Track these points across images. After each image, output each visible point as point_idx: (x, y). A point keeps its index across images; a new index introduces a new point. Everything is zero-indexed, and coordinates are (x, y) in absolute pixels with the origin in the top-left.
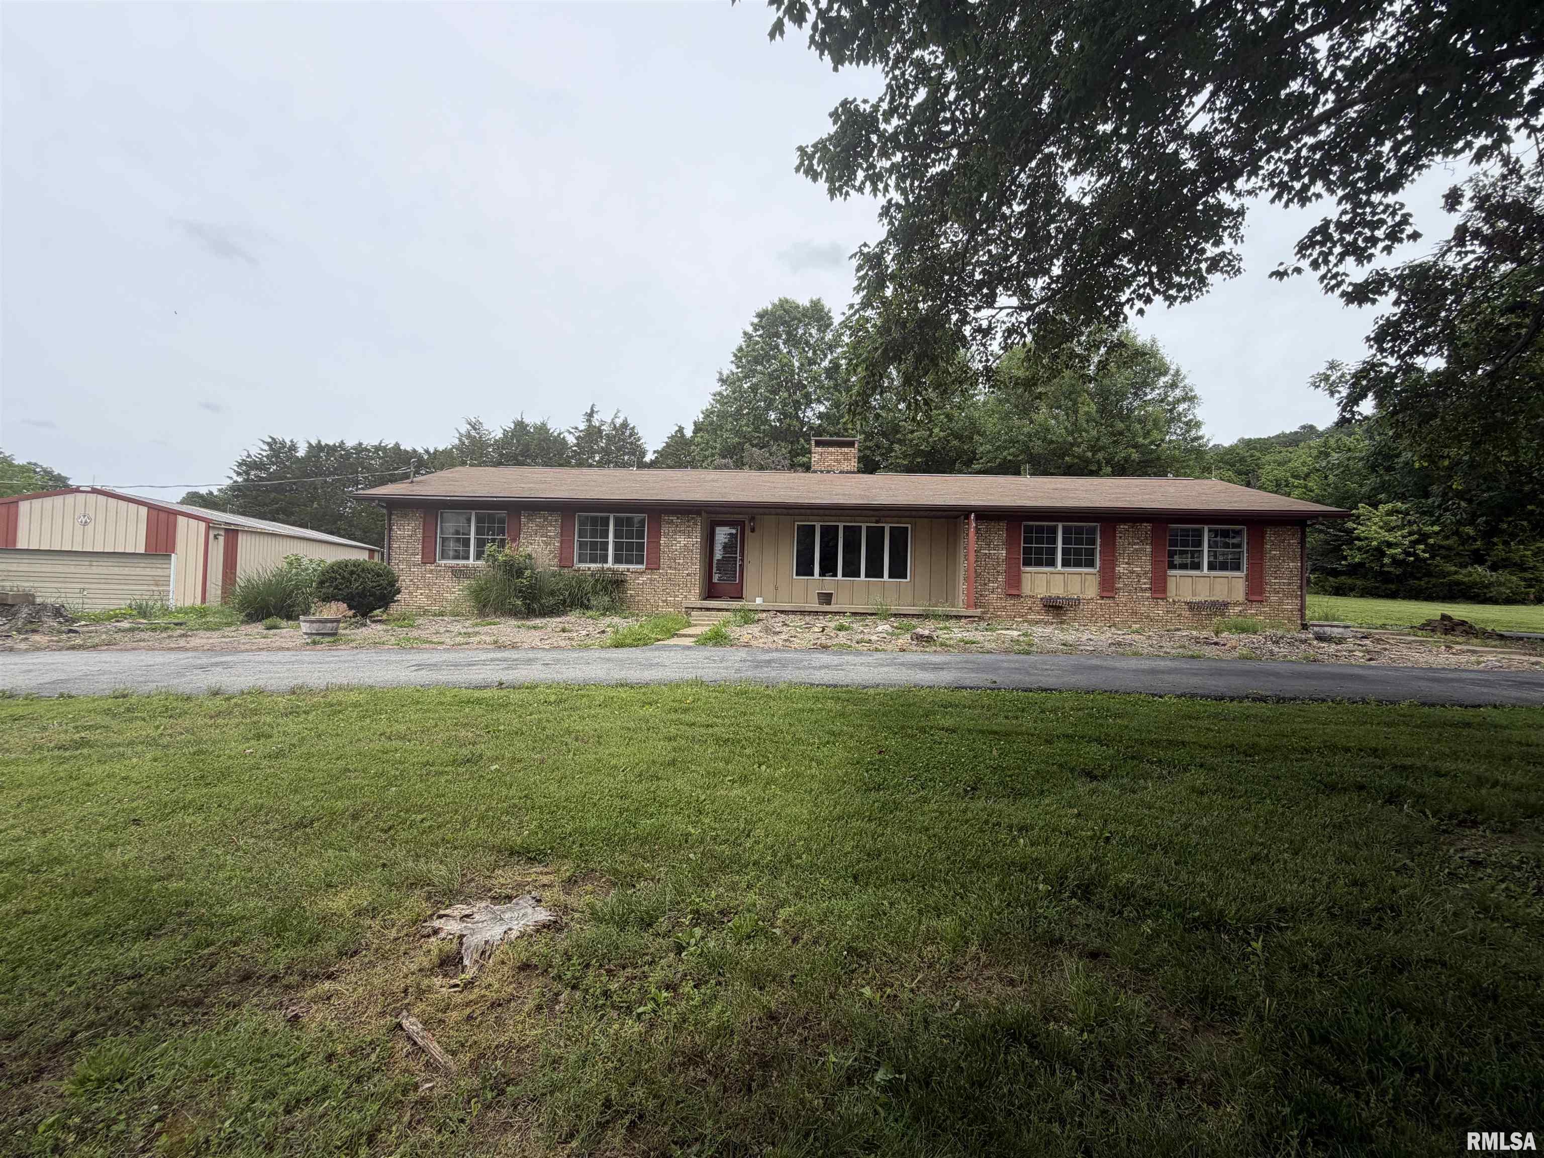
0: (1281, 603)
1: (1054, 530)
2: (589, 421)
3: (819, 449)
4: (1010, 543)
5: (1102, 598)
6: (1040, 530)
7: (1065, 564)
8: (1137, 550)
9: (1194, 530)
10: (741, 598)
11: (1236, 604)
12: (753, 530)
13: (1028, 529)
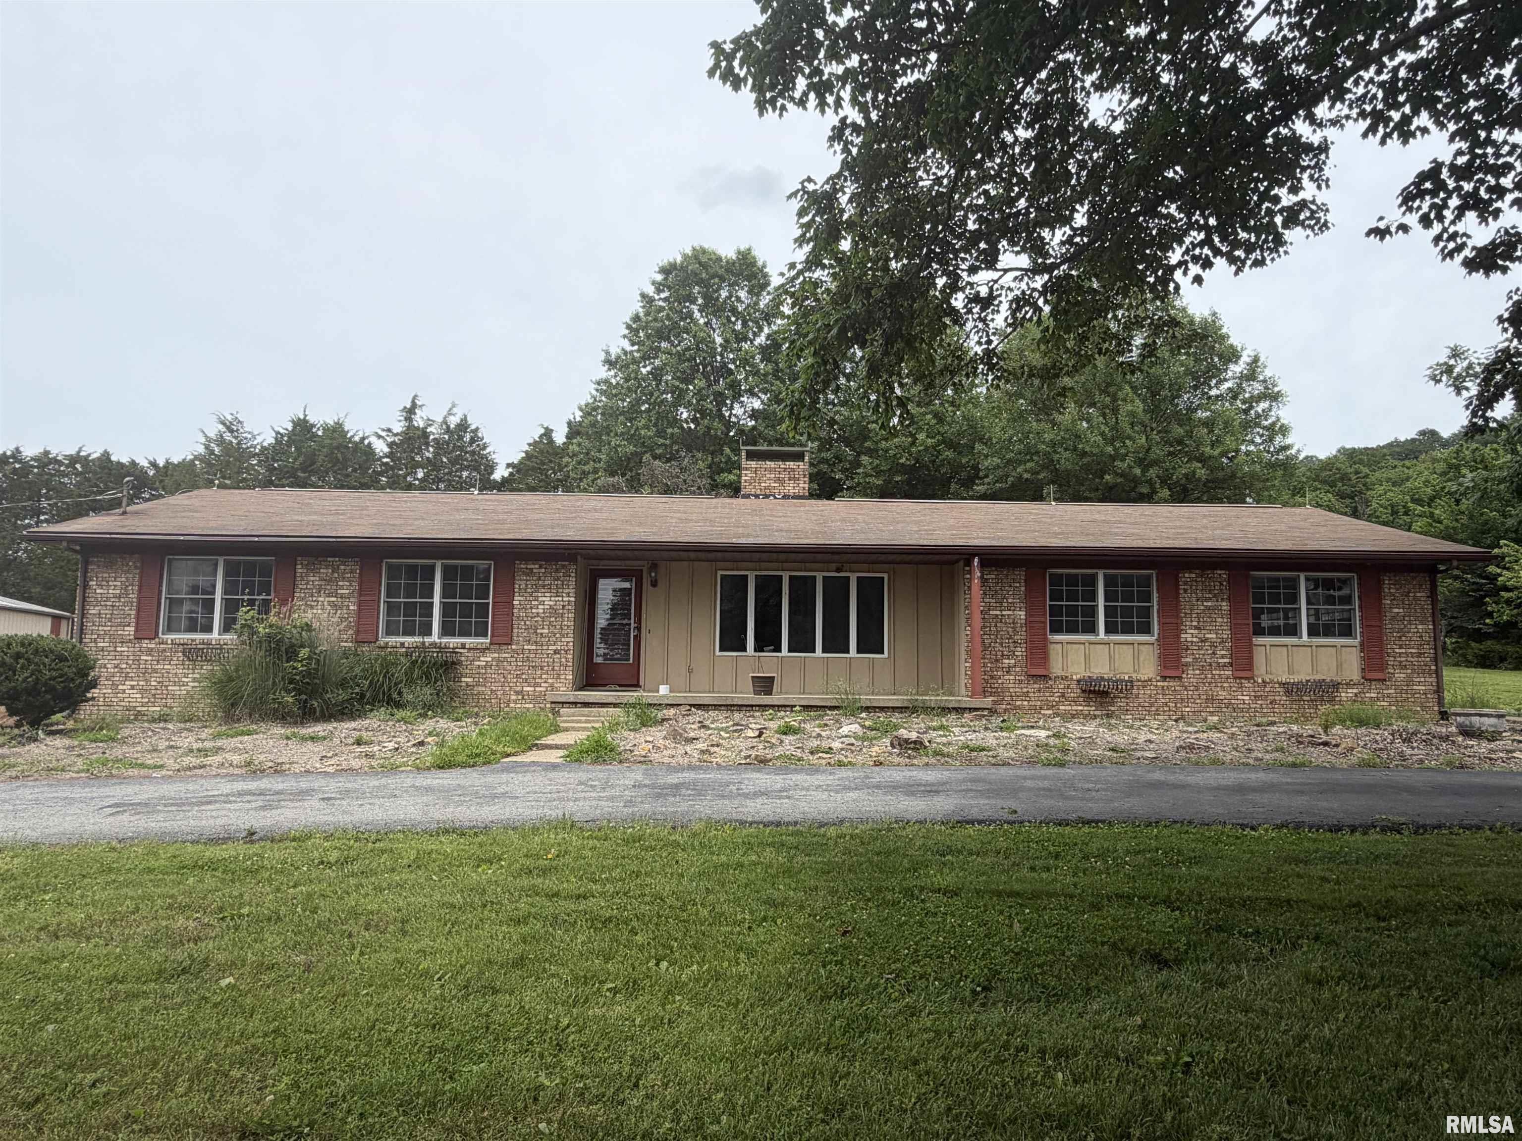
0: (1409, 682)
1: (1092, 581)
2: (409, 419)
3: (753, 464)
4: (1031, 601)
5: (1164, 678)
6: (1072, 580)
7: (1111, 629)
8: (1208, 608)
9: (1285, 579)
10: (637, 685)
11: (1349, 685)
12: (654, 584)
13: (1056, 580)
